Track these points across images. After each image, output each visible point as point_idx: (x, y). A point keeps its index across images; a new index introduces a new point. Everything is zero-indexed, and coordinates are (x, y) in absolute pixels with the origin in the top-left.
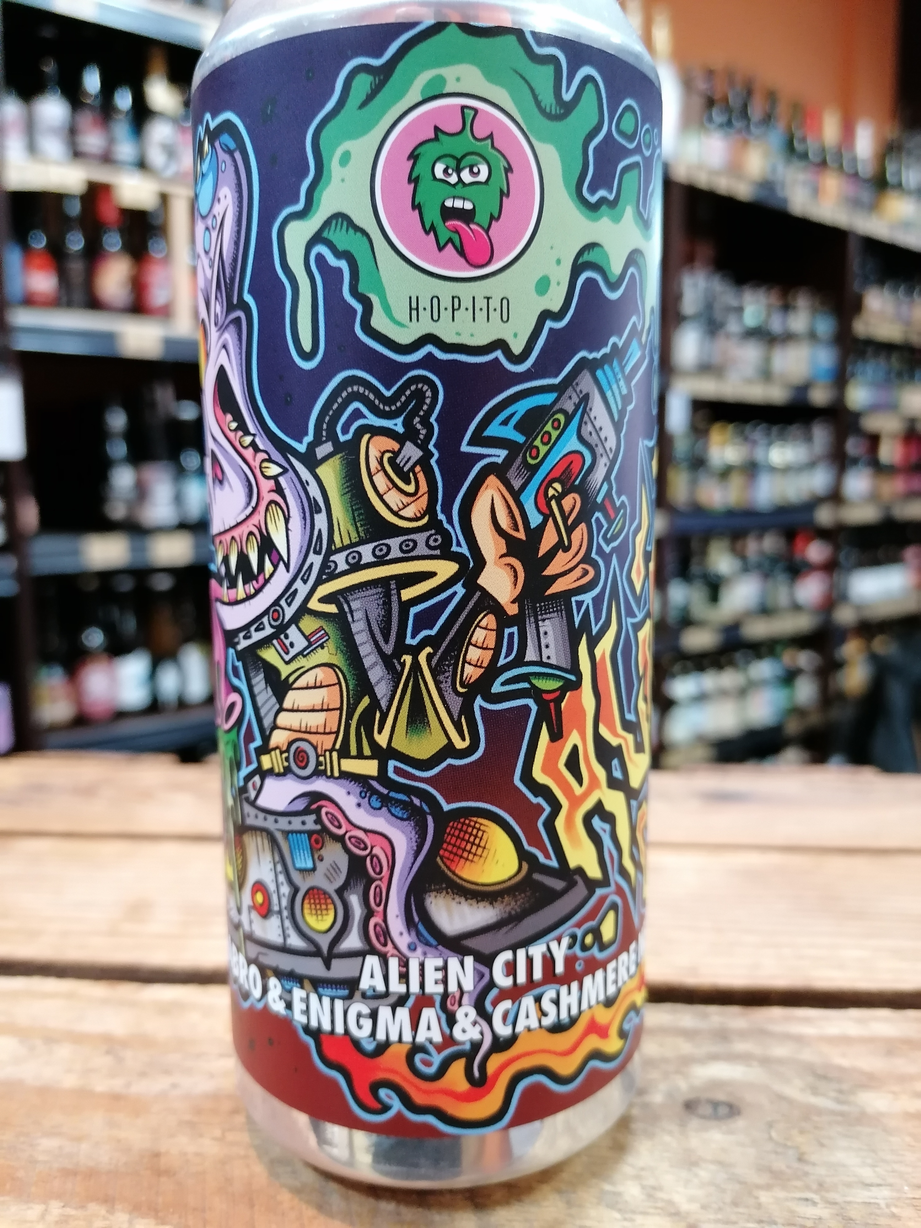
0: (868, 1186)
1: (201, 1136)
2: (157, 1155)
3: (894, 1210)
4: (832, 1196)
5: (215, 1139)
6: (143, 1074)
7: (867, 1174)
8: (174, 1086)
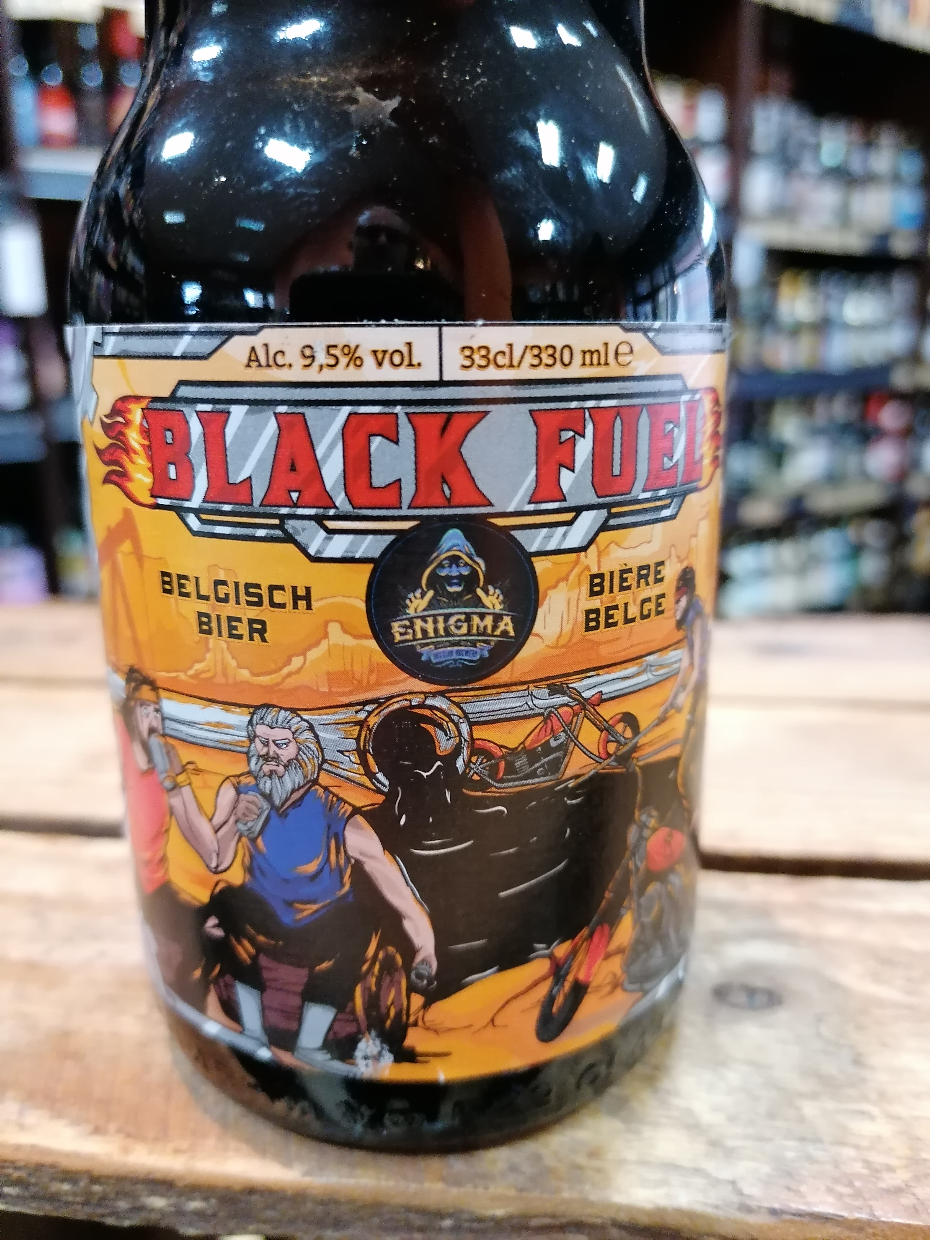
1: (122, 1012)
2: (67, 1035)
4: (896, 1109)
8: (102, 954)
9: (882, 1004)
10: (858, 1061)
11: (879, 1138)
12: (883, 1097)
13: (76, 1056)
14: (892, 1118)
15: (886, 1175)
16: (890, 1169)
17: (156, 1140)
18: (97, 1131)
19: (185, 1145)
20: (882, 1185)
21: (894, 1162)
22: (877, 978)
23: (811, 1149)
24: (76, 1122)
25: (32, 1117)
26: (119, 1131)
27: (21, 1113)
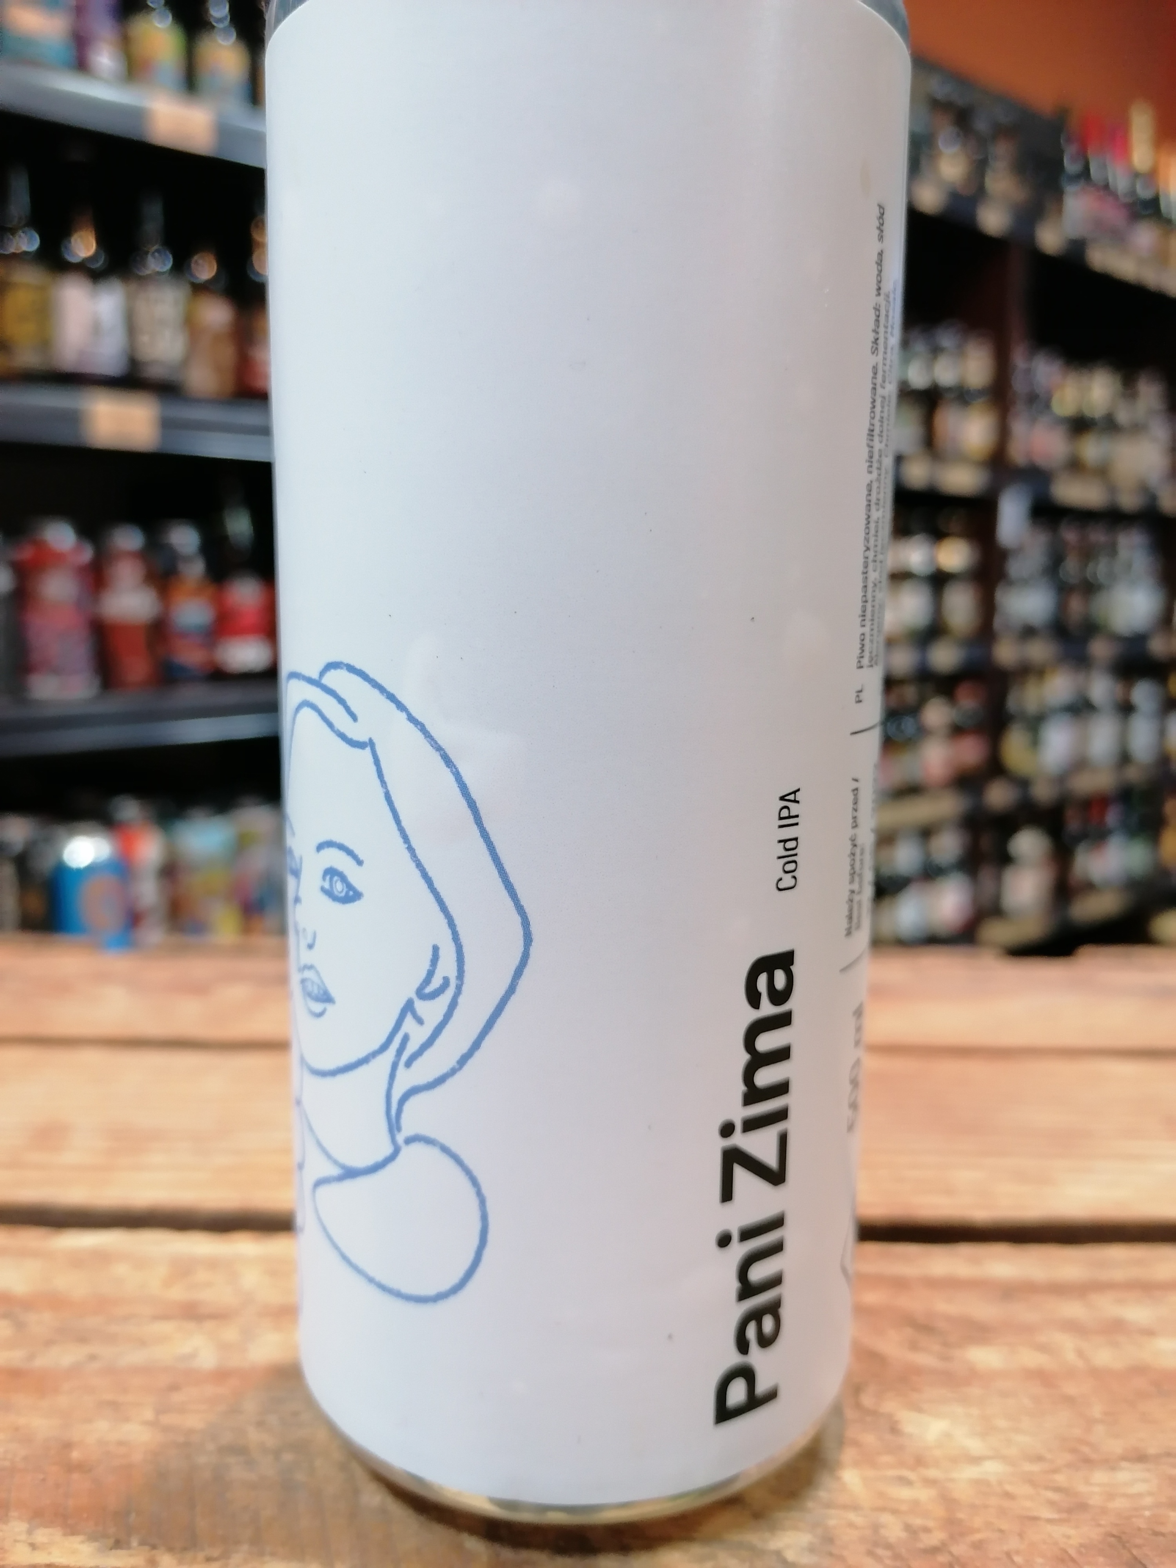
0: (976, 1460)
1: (127, 1419)
2: (68, 1446)
3: (1009, 1488)
4: (932, 1473)
5: (146, 1423)
6: (49, 1343)
7: (975, 1446)
8: (93, 1358)
9: (918, 1371)
10: (894, 1429)
11: (916, 1503)
12: (920, 1462)
13: (81, 1467)
14: (930, 1482)
15: (924, 1536)
16: (927, 1530)
17: (185, 1549)
18: (118, 1544)
19: (216, 1552)
20: (921, 1545)
21: (931, 1524)
22: (914, 1346)
23: (852, 1516)
24: (92, 1538)
25: (42, 1535)
26: (142, 1543)
27: (30, 1532)
